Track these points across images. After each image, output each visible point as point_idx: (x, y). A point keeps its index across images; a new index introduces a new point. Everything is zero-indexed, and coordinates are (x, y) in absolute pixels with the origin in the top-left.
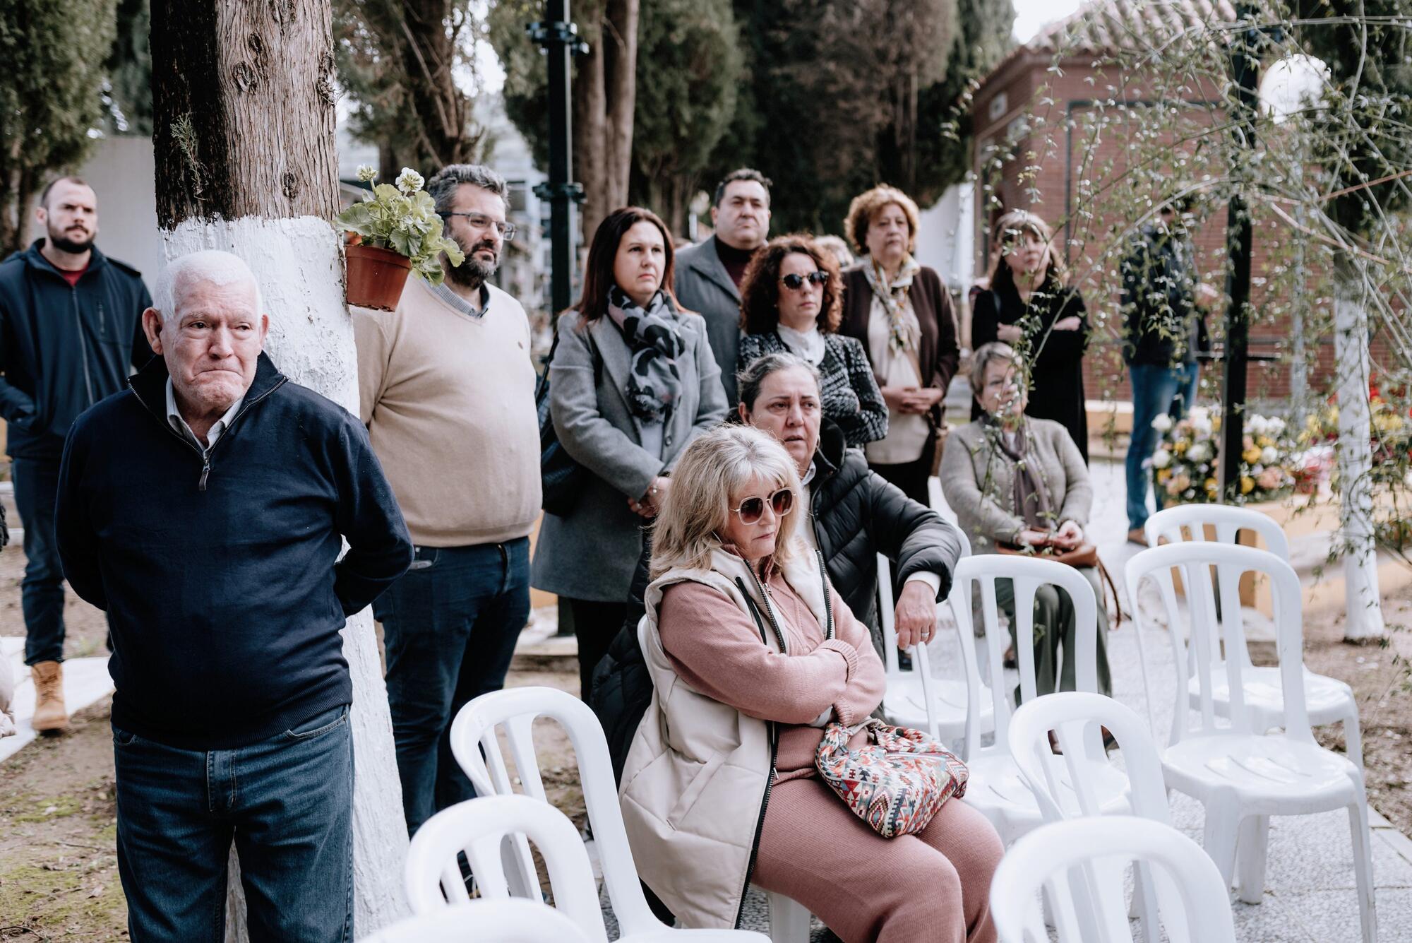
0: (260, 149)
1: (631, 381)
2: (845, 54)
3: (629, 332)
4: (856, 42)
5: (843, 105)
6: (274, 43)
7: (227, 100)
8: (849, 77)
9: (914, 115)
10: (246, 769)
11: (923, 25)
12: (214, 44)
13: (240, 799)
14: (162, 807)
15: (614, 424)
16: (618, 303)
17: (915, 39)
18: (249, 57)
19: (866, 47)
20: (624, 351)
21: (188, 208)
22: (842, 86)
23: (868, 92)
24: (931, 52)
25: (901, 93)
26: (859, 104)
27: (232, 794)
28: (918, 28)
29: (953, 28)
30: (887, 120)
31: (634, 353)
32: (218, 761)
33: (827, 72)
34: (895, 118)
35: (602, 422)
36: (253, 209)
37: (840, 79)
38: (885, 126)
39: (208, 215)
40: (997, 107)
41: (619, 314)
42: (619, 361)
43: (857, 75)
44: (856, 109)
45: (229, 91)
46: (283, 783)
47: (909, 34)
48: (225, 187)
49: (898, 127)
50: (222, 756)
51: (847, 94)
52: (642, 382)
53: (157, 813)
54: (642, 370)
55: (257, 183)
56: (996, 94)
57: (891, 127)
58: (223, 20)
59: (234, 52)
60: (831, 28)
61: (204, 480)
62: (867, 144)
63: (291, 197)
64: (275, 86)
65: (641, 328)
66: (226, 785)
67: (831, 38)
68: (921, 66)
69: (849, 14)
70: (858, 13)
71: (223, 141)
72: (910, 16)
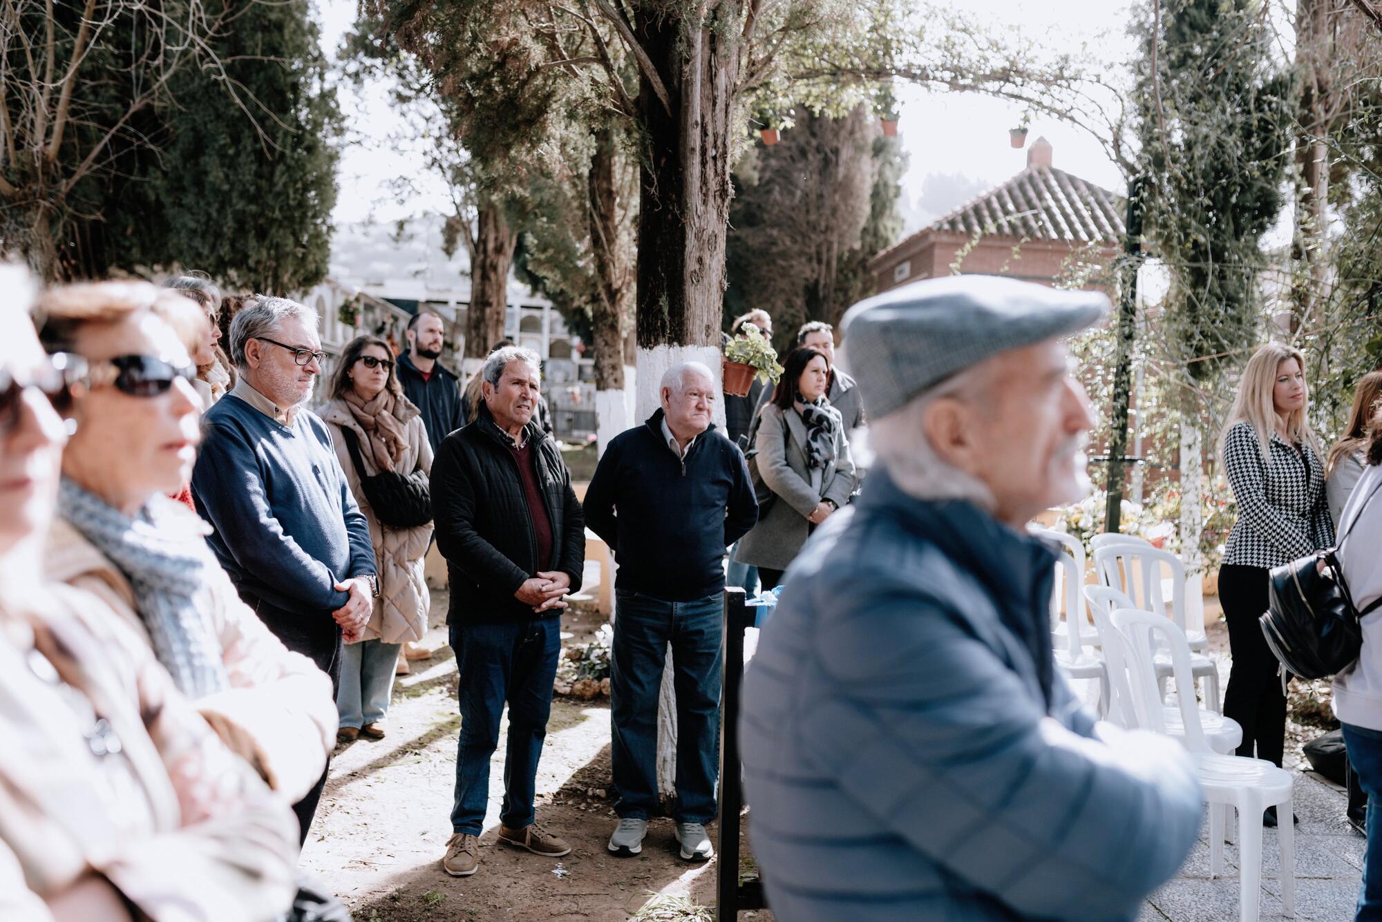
0: (698, 312)
1: (808, 444)
2: (787, 223)
3: (806, 417)
4: (793, 215)
5: (781, 262)
6: (707, 260)
7: (687, 287)
8: (788, 243)
9: (834, 274)
10: (690, 612)
11: (846, 205)
12: (683, 260)
13: (686, 627)
14: (651, 628)
15: (796, 471)
16: (800, 400)
17: (839, 214)
18: (697, 267)
19: (800, 217)
20: (803, 428)
21: (661, 339)
22: (781, 247)
23: (801, 253)
24: (850, 225)
25: (825, 258)
26: (794, 263)
27: (683, 623)
28: (842, 207)
29: (867, 209)
30: (815, 276)
31: (809, 429)
32: (679, 607)
33: (771, 236)
34: (819, 275)
35: (789, 469)
36: (693, 342)
37: (780, 243)
38: (812, 281)
39: (670, 343)
40: (901, 272)
41: (801, 407)
42: (800, 433)
43: (795, 241)
44: (792, 266)
45: (688, 282)
46: (705, 622)
47: (834, 211)
48: (681, 330)
49: (822, 282)
50: (680, 605)
51: (784, 255)
52: (815, 445)
53: (646, 630)
54: (814, 438)
55: (696, 329)
56: (900, 263)
57: (817, 282)
58: (688, 250)
59: (691, 265)
60: (776, 202)
61: (684, 472)
62: (797, 295)
63: (708, 337)
64: (706, 281)
65: (814, 416)
66: (681, 618)
67: (776, 211)
68: (841, 236)
69: (792, 194)
70: (799, 193)
71: (682, 308)
72: (837, 197)
